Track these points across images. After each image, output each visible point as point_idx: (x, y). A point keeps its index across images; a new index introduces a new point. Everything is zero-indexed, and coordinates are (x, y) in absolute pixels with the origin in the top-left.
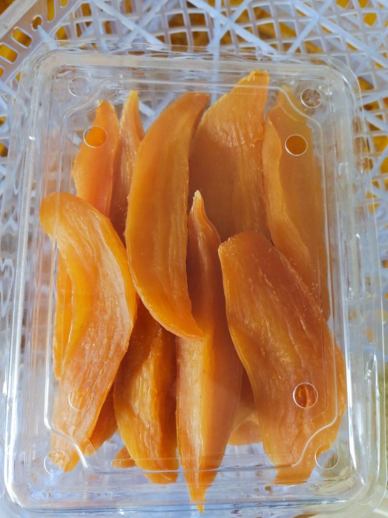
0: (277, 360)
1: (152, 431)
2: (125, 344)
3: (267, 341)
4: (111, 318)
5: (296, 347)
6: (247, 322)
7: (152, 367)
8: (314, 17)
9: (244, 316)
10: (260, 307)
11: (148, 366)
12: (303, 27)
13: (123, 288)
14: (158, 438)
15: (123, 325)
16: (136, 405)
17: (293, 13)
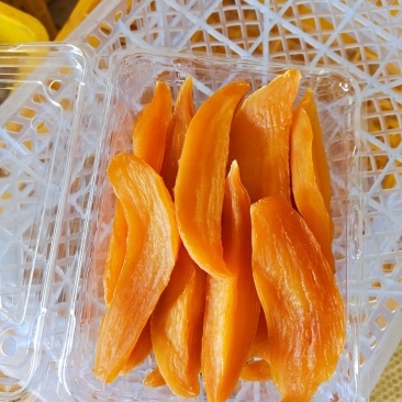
0: (290, 303)
1: (181, 354)
2: (166, 279)
3: (283, 286)
4: (157, 258)
5: (307, 294)
6: (268, 270)
7: (185, 301)
8: (348, 13)
9: (266, 264)
10: (280, 258)
11: (182, 300)
12: (339, 21)
13: (169, 233)
14: (186, 361)
15: (166, 263)
16: (170, 331)
17: (331, 10)
